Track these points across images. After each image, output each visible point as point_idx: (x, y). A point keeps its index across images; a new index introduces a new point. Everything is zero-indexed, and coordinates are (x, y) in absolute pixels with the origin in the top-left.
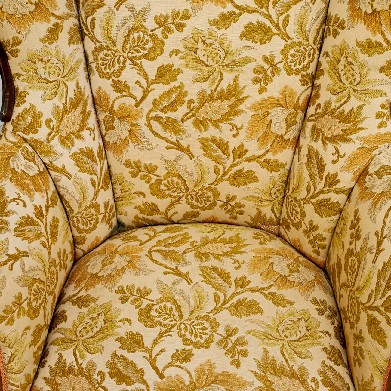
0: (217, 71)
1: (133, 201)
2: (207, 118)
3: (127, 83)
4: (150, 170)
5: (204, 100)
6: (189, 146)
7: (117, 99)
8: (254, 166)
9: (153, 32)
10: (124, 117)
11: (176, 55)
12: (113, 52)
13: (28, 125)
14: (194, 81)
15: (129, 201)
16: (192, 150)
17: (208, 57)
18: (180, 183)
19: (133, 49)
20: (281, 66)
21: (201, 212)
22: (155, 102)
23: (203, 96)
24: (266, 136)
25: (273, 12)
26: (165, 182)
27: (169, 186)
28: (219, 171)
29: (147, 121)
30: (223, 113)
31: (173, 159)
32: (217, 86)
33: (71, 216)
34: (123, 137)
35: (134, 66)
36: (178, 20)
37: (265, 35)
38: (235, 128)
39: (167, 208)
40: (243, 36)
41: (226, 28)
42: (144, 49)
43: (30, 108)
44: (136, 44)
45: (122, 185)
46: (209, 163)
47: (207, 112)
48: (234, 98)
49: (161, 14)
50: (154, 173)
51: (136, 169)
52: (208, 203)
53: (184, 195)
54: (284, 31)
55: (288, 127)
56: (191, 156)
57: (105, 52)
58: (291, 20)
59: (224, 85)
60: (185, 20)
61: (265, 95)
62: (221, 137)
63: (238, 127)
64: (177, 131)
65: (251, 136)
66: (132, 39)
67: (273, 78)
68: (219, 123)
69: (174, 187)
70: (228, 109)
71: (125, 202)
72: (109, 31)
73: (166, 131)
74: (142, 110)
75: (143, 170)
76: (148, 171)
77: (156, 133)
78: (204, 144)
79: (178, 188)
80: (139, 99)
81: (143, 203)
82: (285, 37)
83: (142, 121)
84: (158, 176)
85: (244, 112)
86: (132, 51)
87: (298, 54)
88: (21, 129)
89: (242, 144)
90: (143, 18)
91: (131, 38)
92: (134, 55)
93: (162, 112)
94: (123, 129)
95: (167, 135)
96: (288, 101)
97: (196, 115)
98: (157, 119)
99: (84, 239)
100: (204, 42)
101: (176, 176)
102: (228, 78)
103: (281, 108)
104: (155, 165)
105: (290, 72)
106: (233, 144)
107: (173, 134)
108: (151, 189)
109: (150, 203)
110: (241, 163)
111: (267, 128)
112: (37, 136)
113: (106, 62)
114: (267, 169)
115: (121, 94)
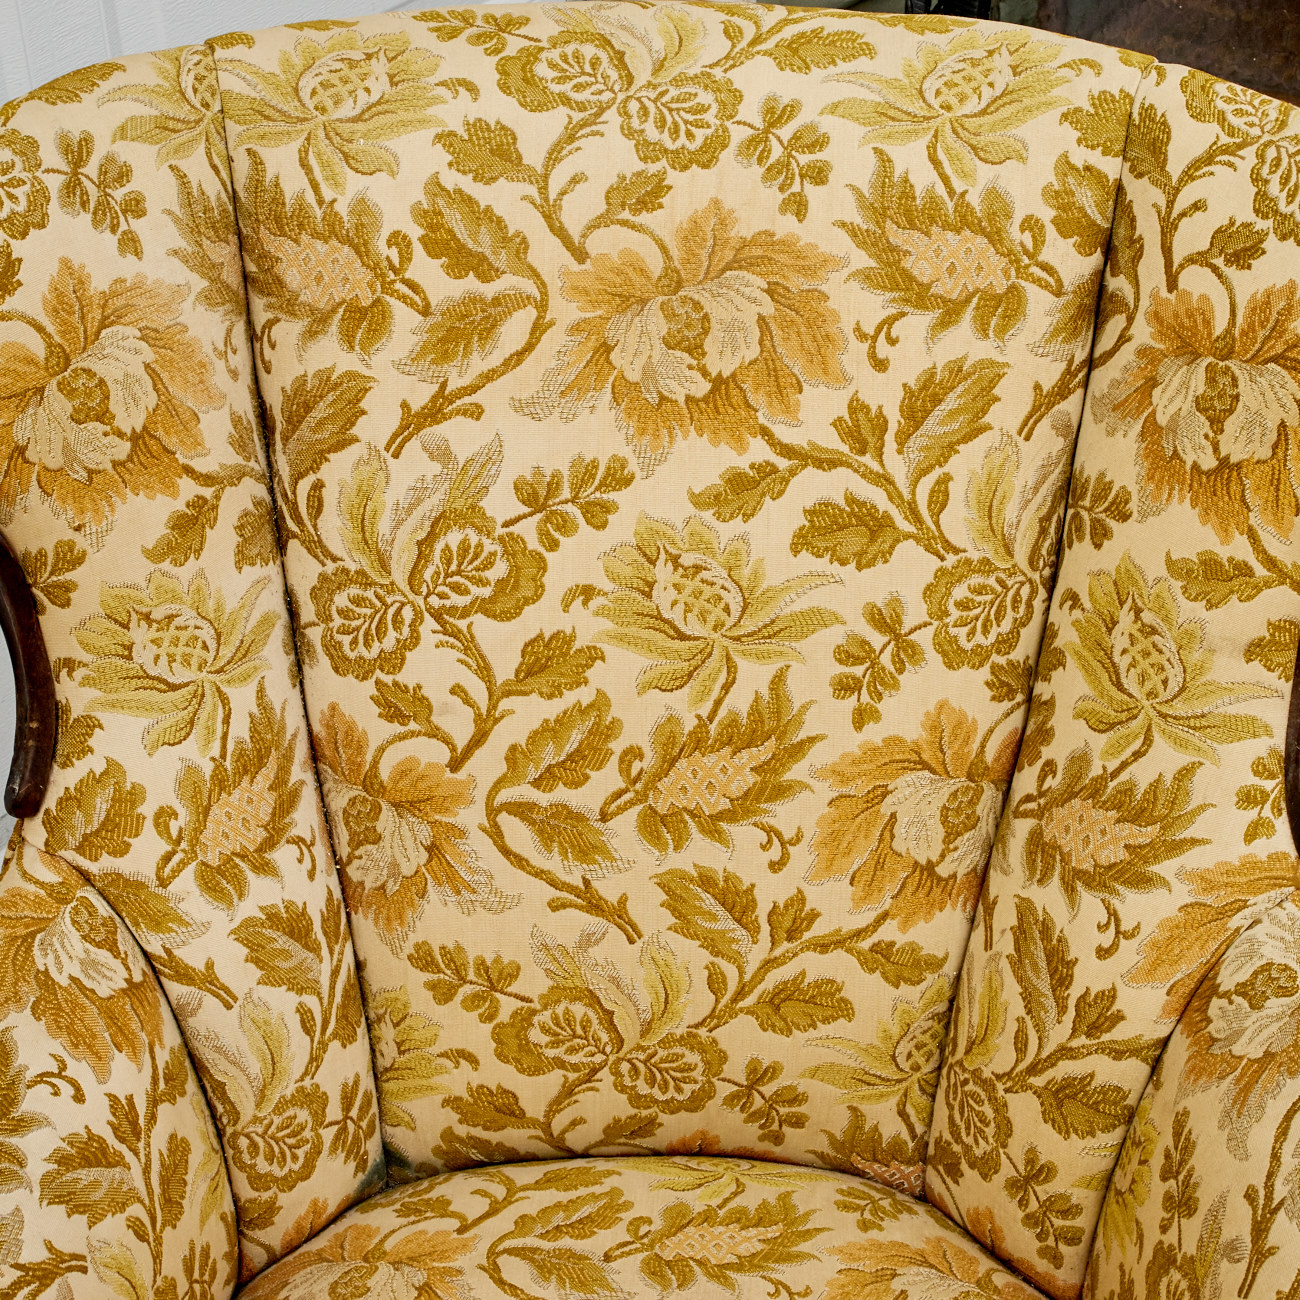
0: (717, 653)
1: (436, 1080)
2: (685, 809)
3: (425, 692)
4: (497, 977)
5: (674, 748)
6: (623, 900)
7: (390, 742)
8: (839, 966)
9: (511, 529)
10: (411, 803)
11: (585, 603)
12: (381, 592)
13: (96, 825)
14: (643, 689)
15: (424, 1082)
16: (634, 911)
17: (688, 609)
18: (595, 1021)
19: (444, 584)
20: (924, 638)
21: (663, 1118)
22: (513, 755)
23: (673, 738)
24: (879, 865)
25: (897, 466)
26: (545, 1017)
27: (559, 1030)
28: (724, 982)
29: (488, 815)
30: (736, 789)
31: (570, 940)
32: (718, 703)
33: (229, 1130)
34: (407, 869)
35: (447, 638)
36: (592, 489)
37: (872, 540)
38: (775, 840)
39: (550, 1105)
40: (801, 542)
41: (747, 517)
42: (481, 582)
43: (105, 773)
44: (453, 567)
45: (402, 1025)
46: (691, 956)
47: (683, 789)
48: (772, 743)
49: (538, 471)
50: (509, 990)
51: (448, 976)
52: (688, 1088)
53: (606, 1061)
54: (933, 527)
55: (951, 835)
56: (632, 933)
57: (354, 591)
58: (956, 490)
59: (740, 701)
60: (614, 489)
61: (874, 733)
62: (730, 868)
63: (787, 836)
64: (587, 850)
65: (828, 868)
66: (443, 551)
67: (900, 678)
68: (724, 825)
69: (575, 1036)
70: (752, 779)
71: (410, 1083)
72: (366, 523)
73: (549, 849)
74: (472, 778)
75: (471, 976)
76: (489, 980)
77: (516, 856)
78: (675, 893)
79: (586, 1039)
80: (461, 743)
81: (470, 1089)
82: (937, 544)
83: (471, 817)
84: (523, 999)
85: (807, 787)
86: (440, 589)
87: (979, 598)
88: (73, 842)
89: (800, 891)
90: (480, 483)
91: (439, 546)
92: (448, 603)
93: (538, 788)
94: (409, 843)
95: (554, 863)
96: (949, 753)
97: (647, 796)
98: (521, 810)
99: (272, 1208)
100: (675, 560)
101: (579, 999)
102: (753, 678)
103: (926, 773)
104: (512, 963)
105: (953, 656)
106: (771, 891)
107: (571, 861)
108: (498, 1041)
109: (494, 1088)
110: (795, 955)
111: (881, 840)
112: (125, 865)
113: (355, 623)
114: (884, 975)
115: (402, 729)
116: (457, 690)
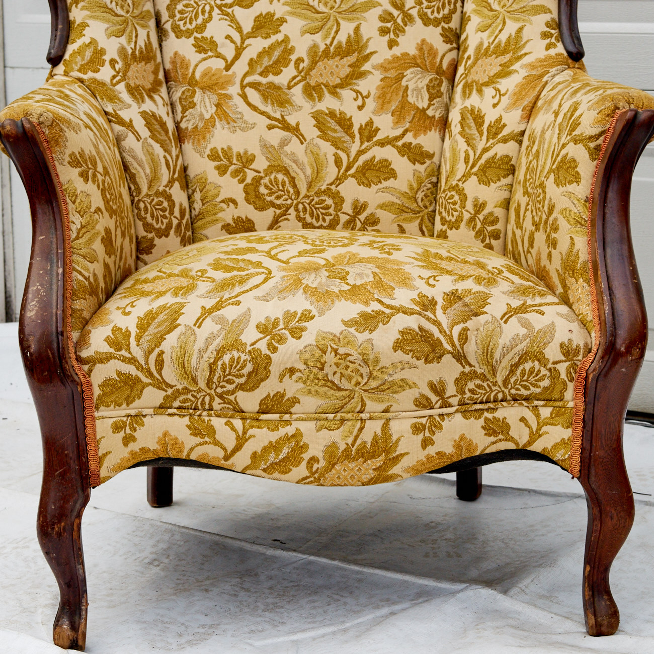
0: (332, 18)
1: (220, 215)
2: (322, 83)
3: (215, 39)
4: (247, 160)
5: (316, 56)
6: (298, 125)
7: (200, 62)
8: (389, 153)
10: (209, 86)
11: (279, 1)
12: (196, 1)
13: (85, 61)
14: (303, 33)
15: (213, 217)
16: (302, 129)
18: (287, 182)
20: (414, 12)
22: (252, 63)
23: (316, 53)
24: (403, 108)
26: (266, 181)
27: (272, 187)
28: (342, 162)
29: (241, 89)
30: (342, 75)
31: (275, 143)
32: (334, 38)
33: (136, 199)
34: (207, 116)
35: (223, 16)
38: (360, 97)
43: (90, 43)
45: (204, 190)
46: (327, 149)
47: (321, 75)
48: (356, 54)
50: (251, 167)
51: (225, 162)
52: (328, 219)
53: (292, 203)
55: (431, 99)
56: (302, 139)
57: (185, 2)
59: (342, 37)
61: (397, 51)
62: (341, 109)
63: (365, 94)
64: (282, 102)
65: (382, 108)
67: (406, 28)
68: (338, 90)
69: (279, 190)
70: (348, 70)
71: (208, 219)
73: (266, 102)
74: (234, 73)
75: (235, 161)
76: (242, 163)
77: (253, 106)
78: (319, 121)
79: (284, 191)
80: (230, 59)
81: (234, 219)
83: (234, 90)
84: (257, 171)
85: (372, 73)
88: (76, 68)
89: (371, 119)
92: (224, 2)
93: (261, 76)
94: (208, 104)
95: (269, 109)
96: (428, 61)
97: (306, 78)
98: (255, 86)
99: (152, 246)
101: (280, 171)
102: (347, 29)
103: (419, 69)
104: (252, 154)
105: (426, 21)
106: (359, 120)
107: (276, 107)
108: (246, 193)
109: (244, 218)
110: (371, 148)
111: (403, 97)
112: (98, 76)
113: (185, 15)
114: (408, 157)
115: (206, 56)
116: (228, 37)
